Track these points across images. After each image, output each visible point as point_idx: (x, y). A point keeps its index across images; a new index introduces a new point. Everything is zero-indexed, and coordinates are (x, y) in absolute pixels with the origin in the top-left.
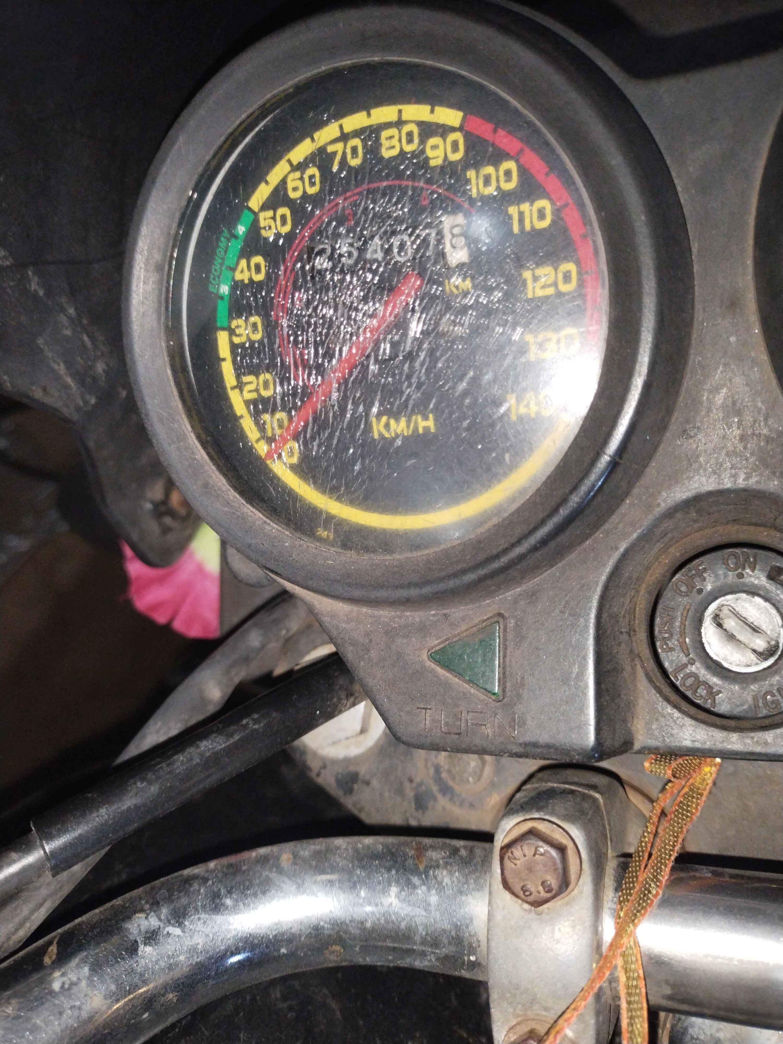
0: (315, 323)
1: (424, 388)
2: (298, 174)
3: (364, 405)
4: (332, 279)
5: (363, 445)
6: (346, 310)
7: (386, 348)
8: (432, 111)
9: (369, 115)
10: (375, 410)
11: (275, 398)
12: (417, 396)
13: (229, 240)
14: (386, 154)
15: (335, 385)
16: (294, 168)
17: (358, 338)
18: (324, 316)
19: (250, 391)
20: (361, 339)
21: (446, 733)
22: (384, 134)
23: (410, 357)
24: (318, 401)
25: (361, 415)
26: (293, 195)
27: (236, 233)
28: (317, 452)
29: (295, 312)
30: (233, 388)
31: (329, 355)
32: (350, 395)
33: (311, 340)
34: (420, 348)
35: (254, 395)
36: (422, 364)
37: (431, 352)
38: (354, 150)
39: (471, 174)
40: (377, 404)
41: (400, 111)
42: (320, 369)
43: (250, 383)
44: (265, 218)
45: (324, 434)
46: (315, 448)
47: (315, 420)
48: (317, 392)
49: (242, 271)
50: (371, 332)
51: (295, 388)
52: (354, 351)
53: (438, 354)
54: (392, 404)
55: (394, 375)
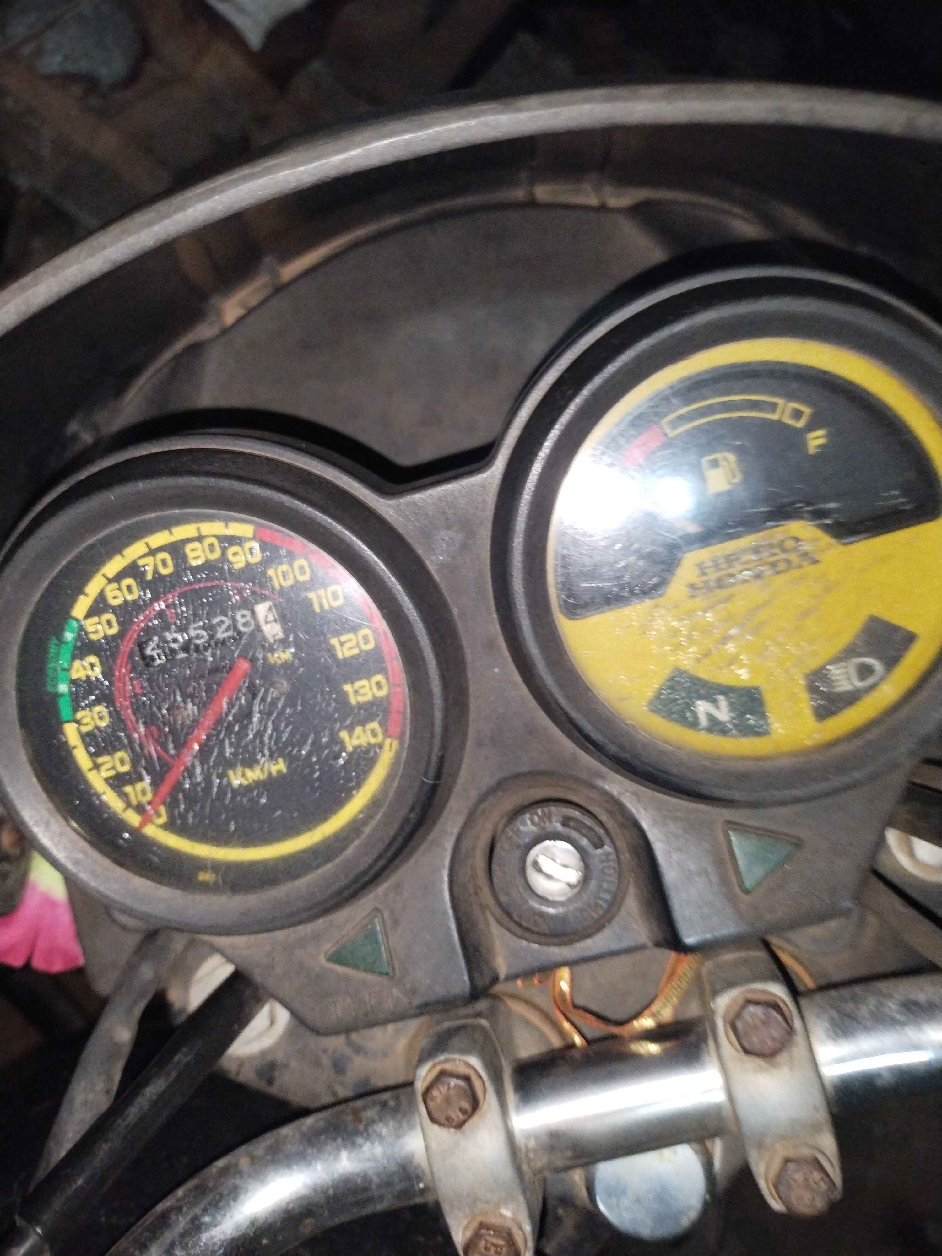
2: (115, 585)
8: (226, 526)
13: (58, 646)
14: (194, 563)
16: (110, 581)
19: (107, 770)
21: (356, 1016)
22: (190, 547)
26: (114, 603)
27: (65, 640)
30: (90, 770)
35: (112, 773)
38: (164, 562)
39: (271, 572)
41: (198, 529)
43: (107, 762)
44: (91, 625)
49: (78, 670)
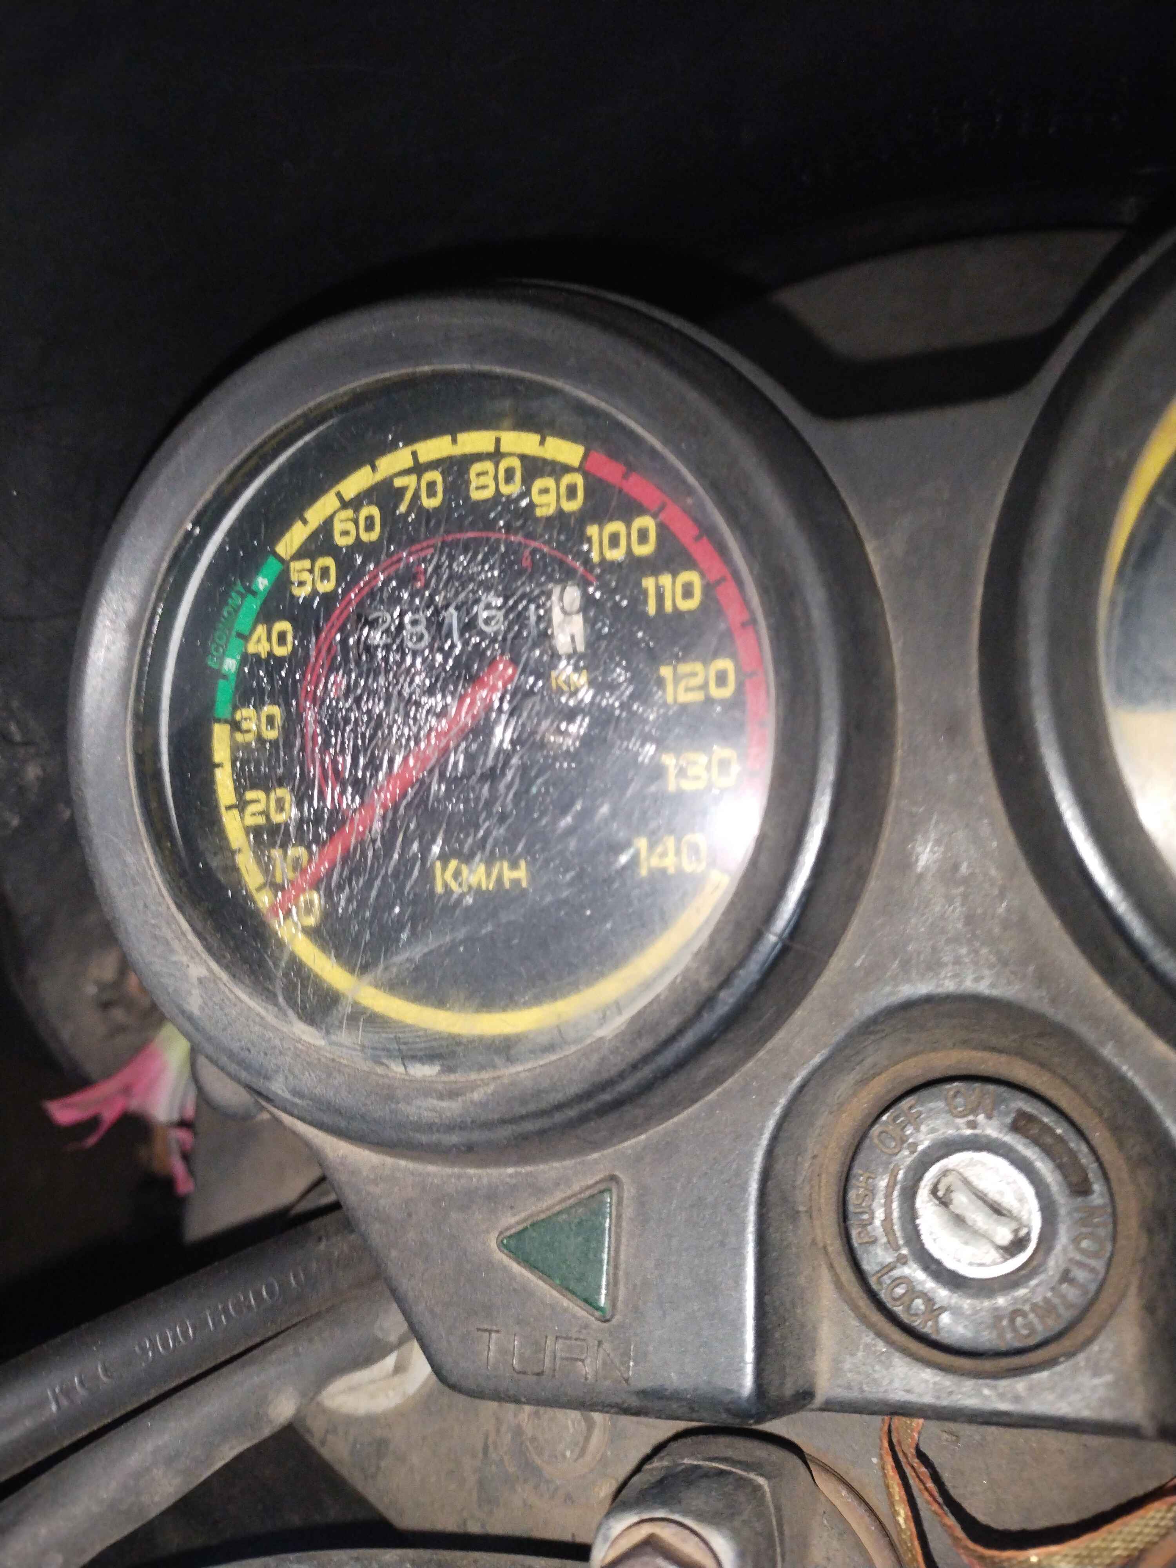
0: (356, 719)
1: (509, 821)
2: (349, 513)
3: (420, 843)
4: (386, 659)
5: (414, 903)
6: (402, 705)
7: (458, 760)
8: (542, 442)
9: (454, 441)
10: (436, 849)
11: (287, 825)
12: (500, 832)
13: (243, 597)
14: (476, 495)
15: (379, 811)
16: (345, 505)
17: (417, 743)
18: (369, 712)
19: (254, 814)
20: (423, 745)
21: (519, 1372)
22: (476, 468)
23: (492, 775)
24: (351, 834)
25: (415, 855)
26: (342, 541)
27: (254, 587)
28: (345, 909)
29: (328, 702)
30: (229, 808)
31: (373, 765)
32: (401, 827)
33: (349, 745)
34: (506, 764)
35: (261, 820)
36: (509, 787)
37: (524, 769)
38: (431, 485)
39: (592, 530)
40: (439, 841)
41: (498, 441)
42: (360, 787)
43: (258, 801)
44: (299, 570)
45: (357, 884)
46: (343, 903)
47: (344, 861)
48: (352, 819)
49: (259, 640)
50: (438, 736)
51: (319, 813)
52: (411, 762)
53: (533, 774)
54: (462, 843)
55: (466, 801)
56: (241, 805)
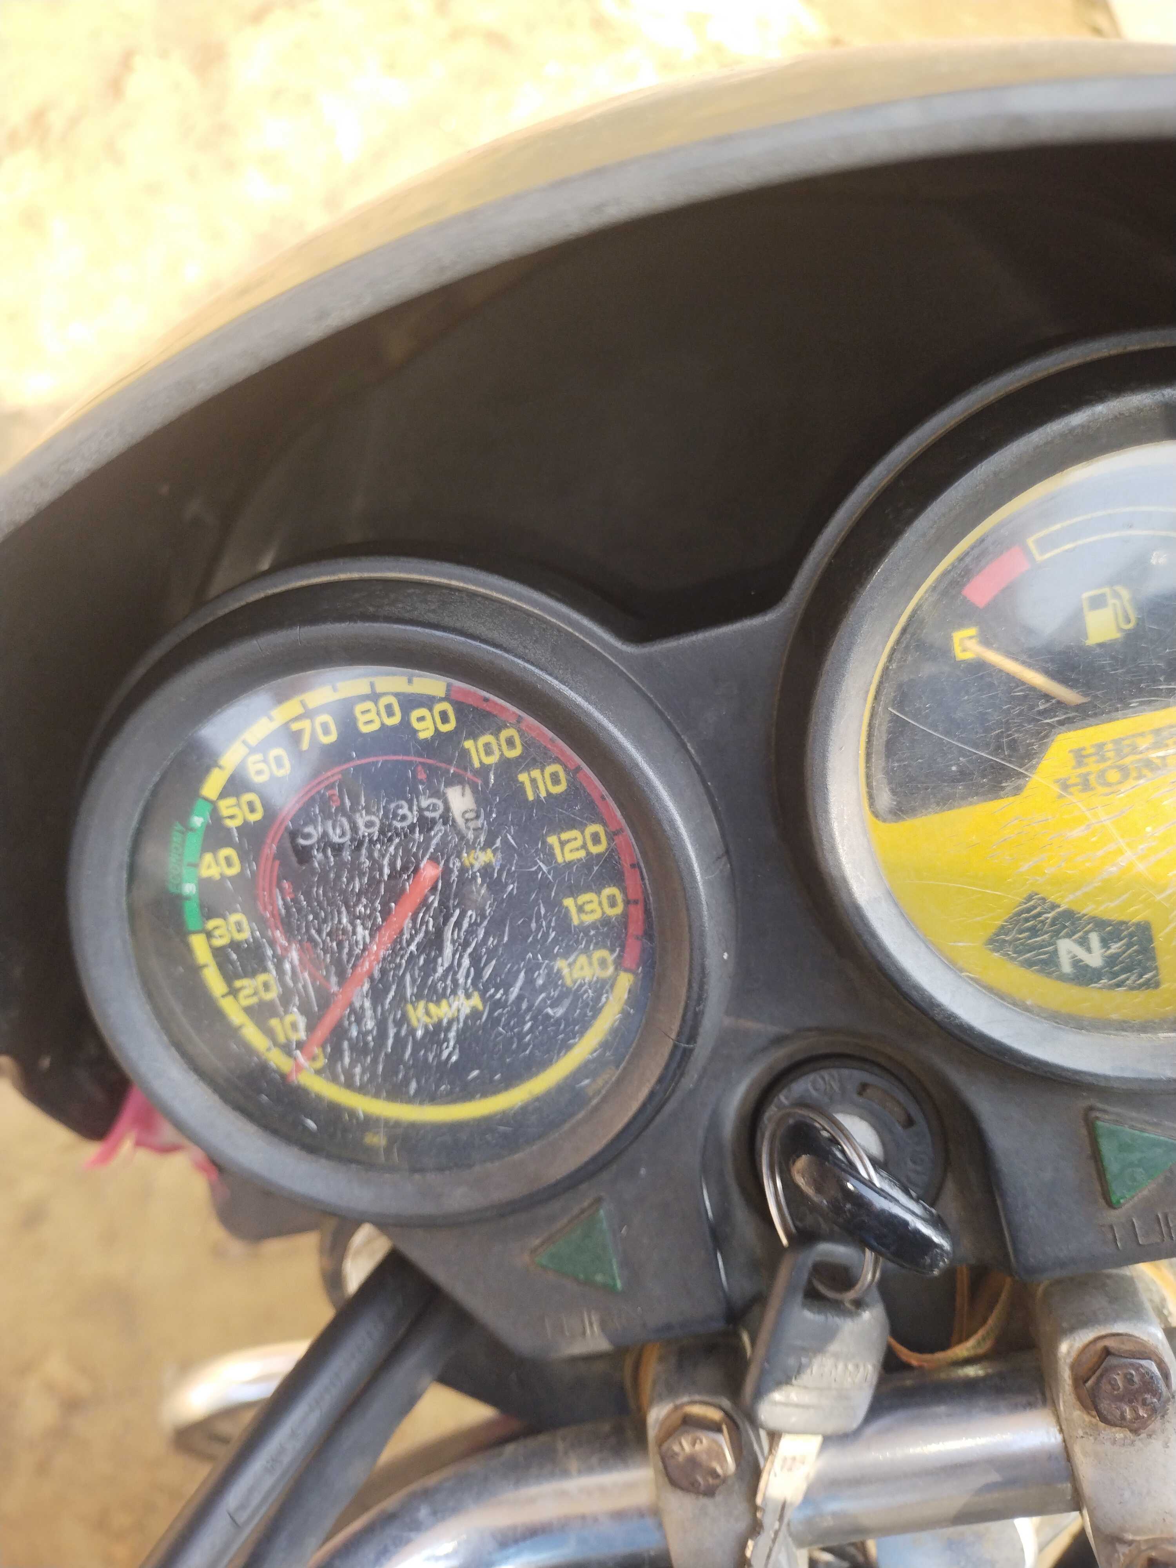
2: (258, 757)
8: (410, 681)
9: (334, 688)
13: (184, 834)
14: (365, 729)
16: (253, 750)
19: (249, 996)
21: (570, 1337)
22: (359, 708)
26: (258, 780)
27: (192, 826)
30: (223, 996)
35: (253, 1000)
38: (324, 725)
39: (468, 744)
41: (372, 684)
43: (247, 987)
44: (226, 807)
49: (209, 866)
56: (233, 992)
